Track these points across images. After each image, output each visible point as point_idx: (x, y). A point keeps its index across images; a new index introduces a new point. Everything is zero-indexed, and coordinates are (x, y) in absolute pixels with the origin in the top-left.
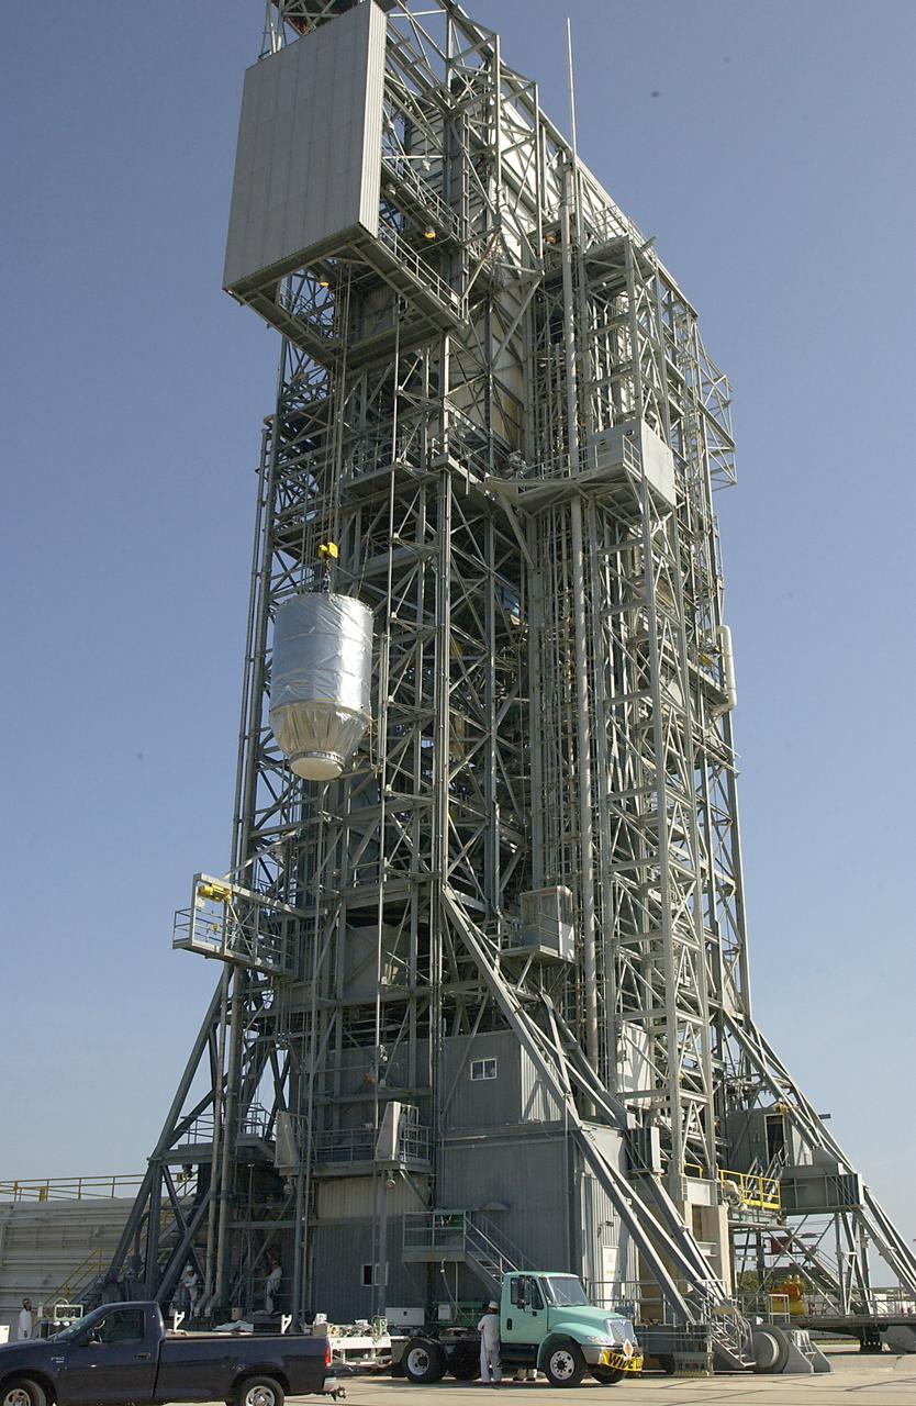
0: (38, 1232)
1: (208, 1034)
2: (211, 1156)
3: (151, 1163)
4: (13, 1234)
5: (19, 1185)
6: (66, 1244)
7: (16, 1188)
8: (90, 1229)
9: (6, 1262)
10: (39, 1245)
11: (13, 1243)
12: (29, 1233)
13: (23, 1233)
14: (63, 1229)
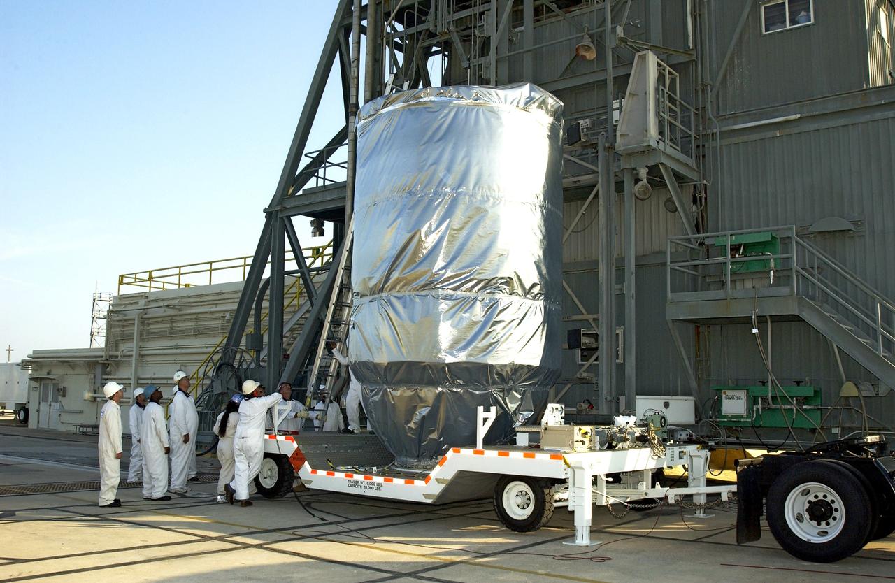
0: (172, 322)
1: (337, 44)
2: (345, 198)
3: (269, 213)
4: (149, 324)
5: (154, 274)
6: (198, 333)
7: (150, 278)
8: (221, 314)
9: (143, 353)
10: (173, 334)
11: (149, 333)
12: (163, 322)
13: (158, 323)
14: (194, 316)
